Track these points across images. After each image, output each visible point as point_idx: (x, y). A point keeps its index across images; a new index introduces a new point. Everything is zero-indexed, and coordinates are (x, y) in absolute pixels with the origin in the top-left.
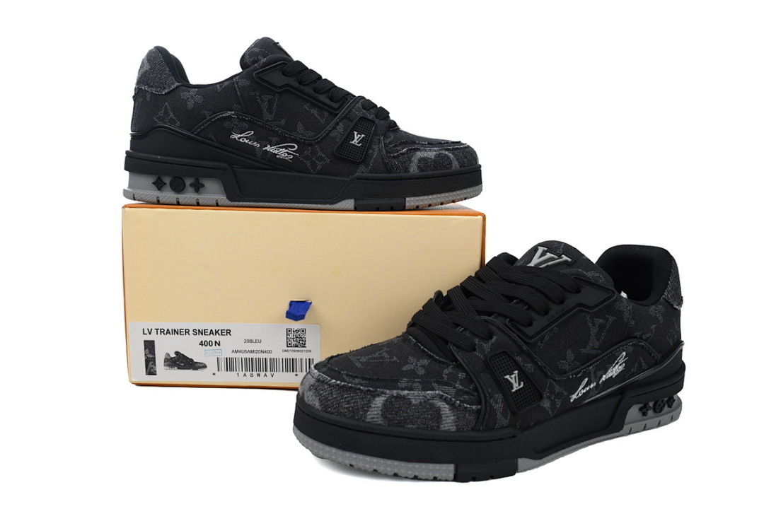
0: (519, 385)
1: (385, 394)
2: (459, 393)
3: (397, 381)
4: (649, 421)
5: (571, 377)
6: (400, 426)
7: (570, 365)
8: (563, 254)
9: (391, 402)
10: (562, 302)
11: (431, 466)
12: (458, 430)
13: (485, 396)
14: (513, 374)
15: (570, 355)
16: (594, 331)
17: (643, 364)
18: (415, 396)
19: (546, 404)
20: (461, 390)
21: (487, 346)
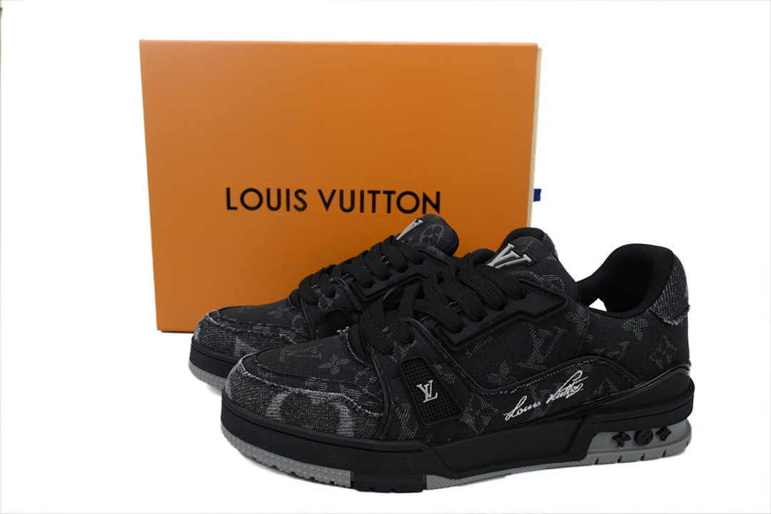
0: (433, 395)
1: (288, 390)
2: (365, 397)
3: (306, 378)
4: (626, 453)
5: (501, 392)
6: (297, 425)
7: (503, 379)
8: (525, 253)
9: (291, 399)
10: (501, 308)
11: (326, 470)
12: (355, 436)
13: (390, 403)
14: (427, 383)
15: (504, 369)
16: (538, 344)
17: (612, 386)
18: (317, 396)
19: (469, 420)
20: (367, 395)
21: (404, 351)
